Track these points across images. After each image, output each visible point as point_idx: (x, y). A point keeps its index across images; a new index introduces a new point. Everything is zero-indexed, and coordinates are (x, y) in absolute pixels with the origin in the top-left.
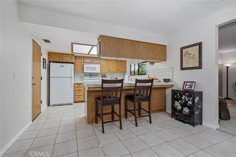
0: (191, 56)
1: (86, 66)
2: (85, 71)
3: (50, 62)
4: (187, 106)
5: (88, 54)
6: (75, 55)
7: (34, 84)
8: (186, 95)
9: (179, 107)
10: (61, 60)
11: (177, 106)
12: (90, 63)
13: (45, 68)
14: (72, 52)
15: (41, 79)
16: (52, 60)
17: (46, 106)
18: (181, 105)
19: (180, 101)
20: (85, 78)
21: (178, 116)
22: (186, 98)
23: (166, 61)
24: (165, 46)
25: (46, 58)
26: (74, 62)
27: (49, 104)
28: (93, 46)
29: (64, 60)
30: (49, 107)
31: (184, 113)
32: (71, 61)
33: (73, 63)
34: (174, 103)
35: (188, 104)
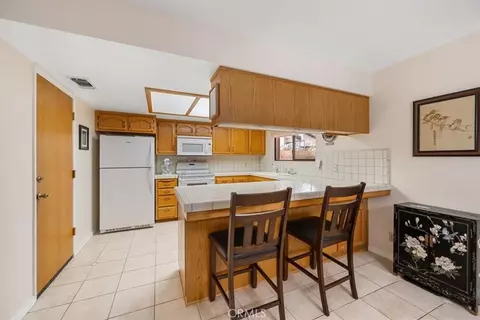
0: (449, 122)
1: (181, 141)
2: (180, 152)
3: (99, 133)
4: (448, 254)
5: (187, 115)
6: (158, 116)
7: (43, 196)
8: (443, 226)
9: (421, 253)
10: (126, 130)
11: (412, 249)
12: (191, 134)
13: (88, 148)
14: (150, 111)
15: (74, 176)
16: (104, 129)
17: (92, 233)
18: (428, 249)
19: (422, 238)
20: (180, 166)
21: (414, 273)
22: (445, 232)
23: (368, 132)
24: (367, 98)
25: (90, 124)
26: (155, 132)
27: (96, 229)
28: (198, 96)
29: (134, 129)
30: (97, 236)
31: (436, 269)
32: (149, 131)
33: (154, 135)
34: (403, 239)
35: (452, 250)
